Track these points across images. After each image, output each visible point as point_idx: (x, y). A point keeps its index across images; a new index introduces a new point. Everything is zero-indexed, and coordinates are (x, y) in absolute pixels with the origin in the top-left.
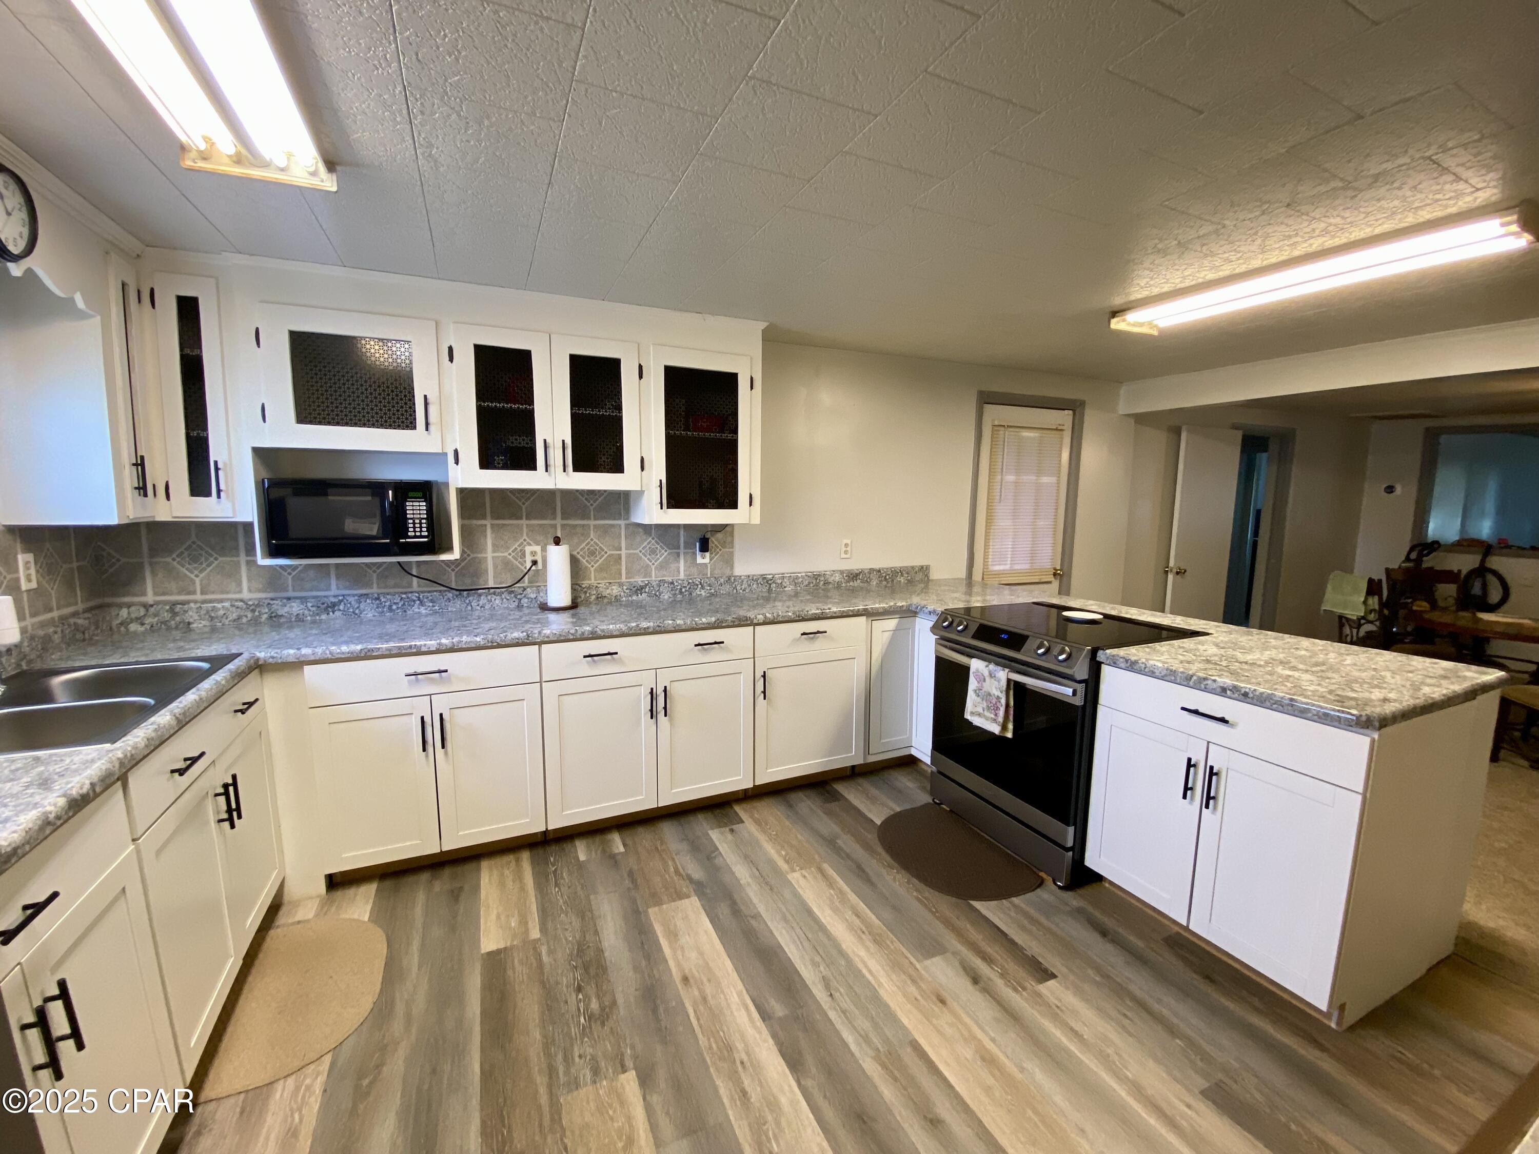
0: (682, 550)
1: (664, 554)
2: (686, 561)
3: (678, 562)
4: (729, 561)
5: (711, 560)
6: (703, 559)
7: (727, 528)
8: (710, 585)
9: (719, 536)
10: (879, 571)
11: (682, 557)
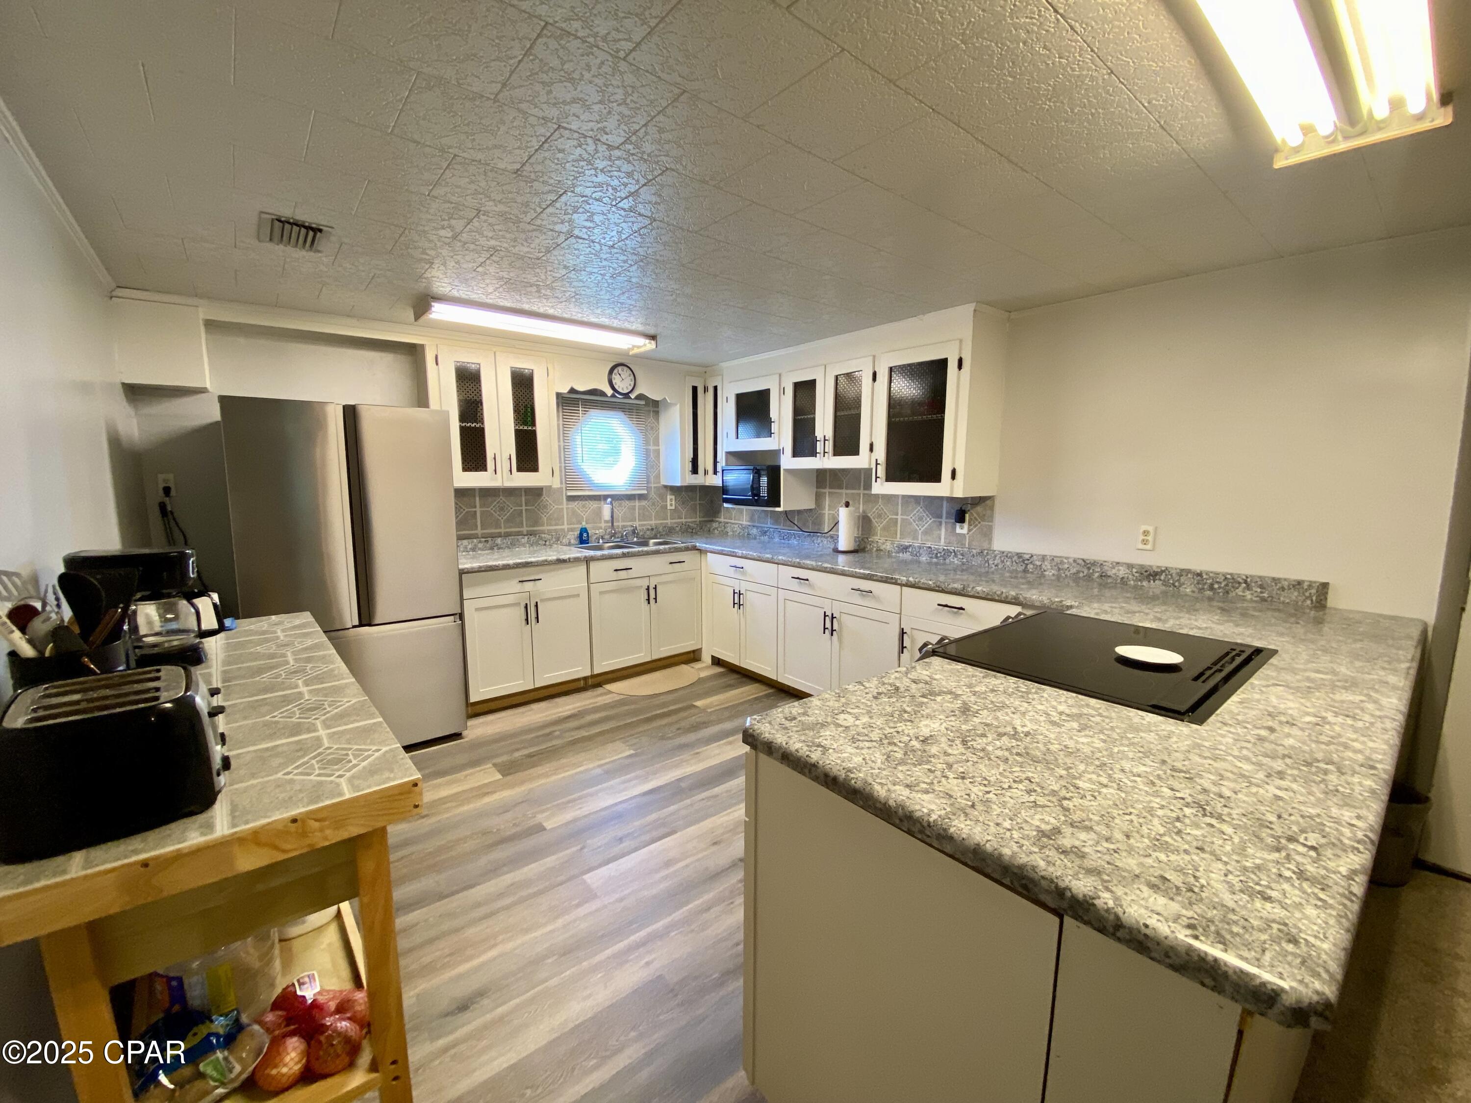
0: (944, 520)
1: (929, 521)
2: (946, 530)
3: (940, 530)
4: (988, 535)
5: (969, 530)
6: (962, 530)
7: (988, 502)
8: (962, 555)
9: (979, 509)
10: (1199, 575)
11: (943, 525)
